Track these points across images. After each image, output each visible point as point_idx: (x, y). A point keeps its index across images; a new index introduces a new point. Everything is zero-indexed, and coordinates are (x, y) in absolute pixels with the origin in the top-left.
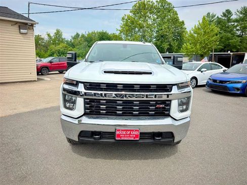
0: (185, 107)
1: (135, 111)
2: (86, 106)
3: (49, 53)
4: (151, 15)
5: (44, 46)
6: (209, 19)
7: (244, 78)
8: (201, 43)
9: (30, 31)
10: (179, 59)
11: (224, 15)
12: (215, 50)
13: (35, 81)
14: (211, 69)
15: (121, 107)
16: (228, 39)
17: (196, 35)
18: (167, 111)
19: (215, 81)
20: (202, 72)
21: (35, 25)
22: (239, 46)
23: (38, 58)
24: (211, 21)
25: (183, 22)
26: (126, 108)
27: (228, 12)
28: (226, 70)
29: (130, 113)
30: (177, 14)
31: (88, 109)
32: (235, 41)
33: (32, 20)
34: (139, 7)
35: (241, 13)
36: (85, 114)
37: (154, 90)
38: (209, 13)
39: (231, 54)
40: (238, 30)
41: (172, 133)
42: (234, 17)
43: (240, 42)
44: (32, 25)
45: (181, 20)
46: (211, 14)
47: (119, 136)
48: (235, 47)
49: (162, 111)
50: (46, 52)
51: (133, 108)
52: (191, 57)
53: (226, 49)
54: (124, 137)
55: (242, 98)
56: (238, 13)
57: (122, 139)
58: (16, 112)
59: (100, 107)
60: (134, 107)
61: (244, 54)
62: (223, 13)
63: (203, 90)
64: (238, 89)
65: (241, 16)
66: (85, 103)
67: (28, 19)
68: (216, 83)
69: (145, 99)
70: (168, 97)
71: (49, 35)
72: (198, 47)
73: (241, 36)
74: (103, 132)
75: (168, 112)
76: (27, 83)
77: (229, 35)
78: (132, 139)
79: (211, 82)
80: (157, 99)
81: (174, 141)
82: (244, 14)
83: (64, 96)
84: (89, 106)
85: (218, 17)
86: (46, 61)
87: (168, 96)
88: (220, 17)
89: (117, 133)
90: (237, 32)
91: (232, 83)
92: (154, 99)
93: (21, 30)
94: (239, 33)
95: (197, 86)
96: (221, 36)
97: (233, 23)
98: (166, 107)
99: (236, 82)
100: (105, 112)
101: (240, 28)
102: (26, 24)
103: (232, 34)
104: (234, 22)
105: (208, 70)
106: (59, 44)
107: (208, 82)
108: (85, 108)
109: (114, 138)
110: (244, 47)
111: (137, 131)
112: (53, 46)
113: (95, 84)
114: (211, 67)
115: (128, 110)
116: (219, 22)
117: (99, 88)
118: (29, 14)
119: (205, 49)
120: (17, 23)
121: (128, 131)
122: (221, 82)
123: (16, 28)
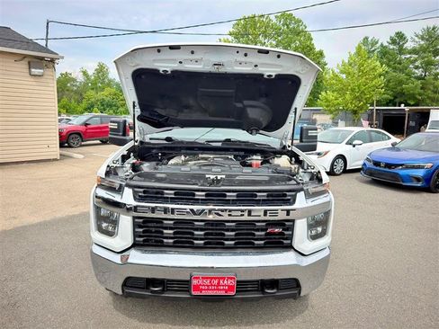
0: (320, 229)
1: (227, 240)
2: (137, 230)
3: (84, 104)
4: (266, 41)
5: (76, 92)
6: (366, 48)
7: (429, 160)
8: (353, 90)
9: (48, 72)
10: (311, 133)
11: (393, 42)
12: (377, 101)
13: (56, 160)
14: (371, 141)
15: (202, 233)
16: (401, 83)
17: (344, 76)
18: (286, 239)
19: (377, 164)
20: (354, 146)
21: (57, 61)
22: (420, 95)
23: (64, 116)
24: (369, 52)
25: (321, 54)
26: (211, 234)
27: (400, 36)
28: (396, 144)
29: (218, 243)
30: (312, 39)
31: (140, 236)
32: (412, 86)
33: (52, 53)
34: (245, 27)
35: (422, 38)
36: (135, 245)
37: (263, 200)
38: (367, 38)
39: (407, 109)
40: (417, 68)
41: (296, 281)
42: (409, 45)
43: (422, 88)
44: (52, 61)
45: (317, 50)
46: (370, 39)
47: (197, 288)
48: (413, 97)
49: (279, 238)
50: (79, 102)
51: (224, 235)
52: (336, 115)
53: (397, 100)
54: (208, 289)
55: (425, 195)
56: (417, 39)
57: (204, 293)
58: (16, 223)
59: (162, 233)
60: (226, 233)
61: (429, 110)
62: (392, 39)
63: (357, 178)
64: (418, 180)
65: (422, 43)
66: (135, 225)
67: (45, 49)
68: (378, 168)
69: (246, 218)
70: (288, 214)
71: (85, 73)
72: (348, 97)
73: (423, 79)
74: (168, 280)
75: (289, 242)
76: (41, 165)
77: (403, 76)
78: (223, 293)
79: (370, 165)
80: (268, 218)
81: (300, 293)
82: (427, 40)
83: (97, 209)
84: (141, 230)
85: (382, 45)
86: (77, 121)
87: (288, 212)
88: (385, 44)
89: (195, 282)
90: (416, 71)
91: (407, 168)
92: (263, 218)
93: (33, 70)
94: (419, 72)
95: (345, 171)
96: (388, 77)
97: (409, 56)
98: (286, 233)
99: (413, 167)
100: (171, 241)
101: (421, 64)
102: (42, 59)
103: (406, 75)
104: (410, 53)
105: (364, 142)
106: (103, 89)
107: (364, 164)
108: (135, 235)
109: (188, 291)
110: (429, 98)
111: (231, 278)
112: (91, 93)
113: (155, 190)
114: (370, 136)
115: (215, 238)
116: (384, 53)
117: (161, 198)
118: (47, 39)
119: (360, 101)
120: (25, 56)
121: (215, 278)
122: (388, 166)
123: (23, 65)
